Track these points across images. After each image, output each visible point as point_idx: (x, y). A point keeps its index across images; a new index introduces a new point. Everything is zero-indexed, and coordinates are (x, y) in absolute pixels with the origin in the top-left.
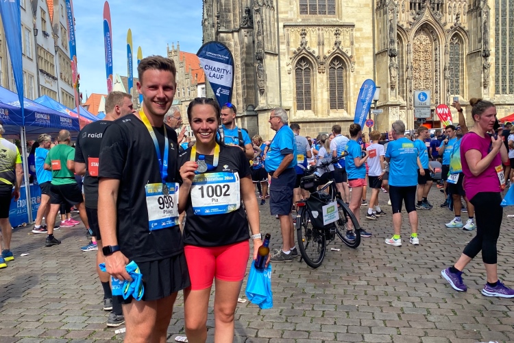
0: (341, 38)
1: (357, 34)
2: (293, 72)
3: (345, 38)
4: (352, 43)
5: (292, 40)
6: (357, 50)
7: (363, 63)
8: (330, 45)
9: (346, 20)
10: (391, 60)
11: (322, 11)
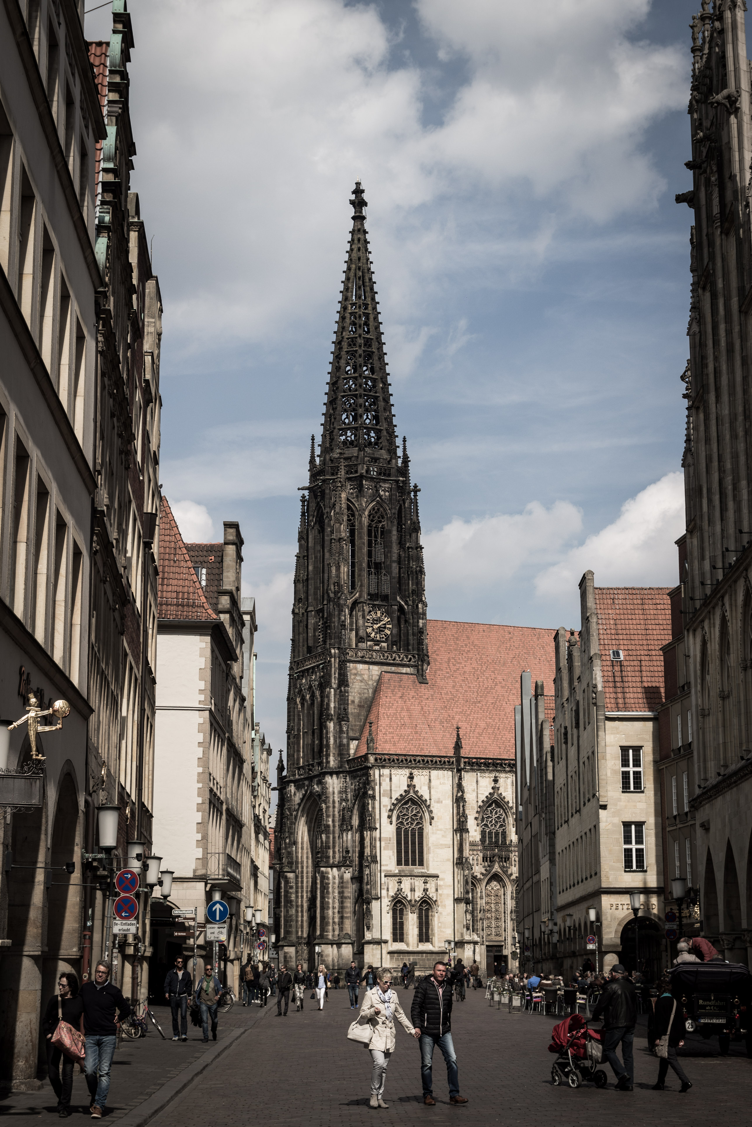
0: (428, 886)
1: (440, 882)
2: (391, 912)
3: (431, 885)
4: (437, 890)
5: (390, 887)
6: (441, 895)
7: (445, 906)
8: (419, 891)
9: (432, 871)
10: (466, 907)
11: (414, 864)
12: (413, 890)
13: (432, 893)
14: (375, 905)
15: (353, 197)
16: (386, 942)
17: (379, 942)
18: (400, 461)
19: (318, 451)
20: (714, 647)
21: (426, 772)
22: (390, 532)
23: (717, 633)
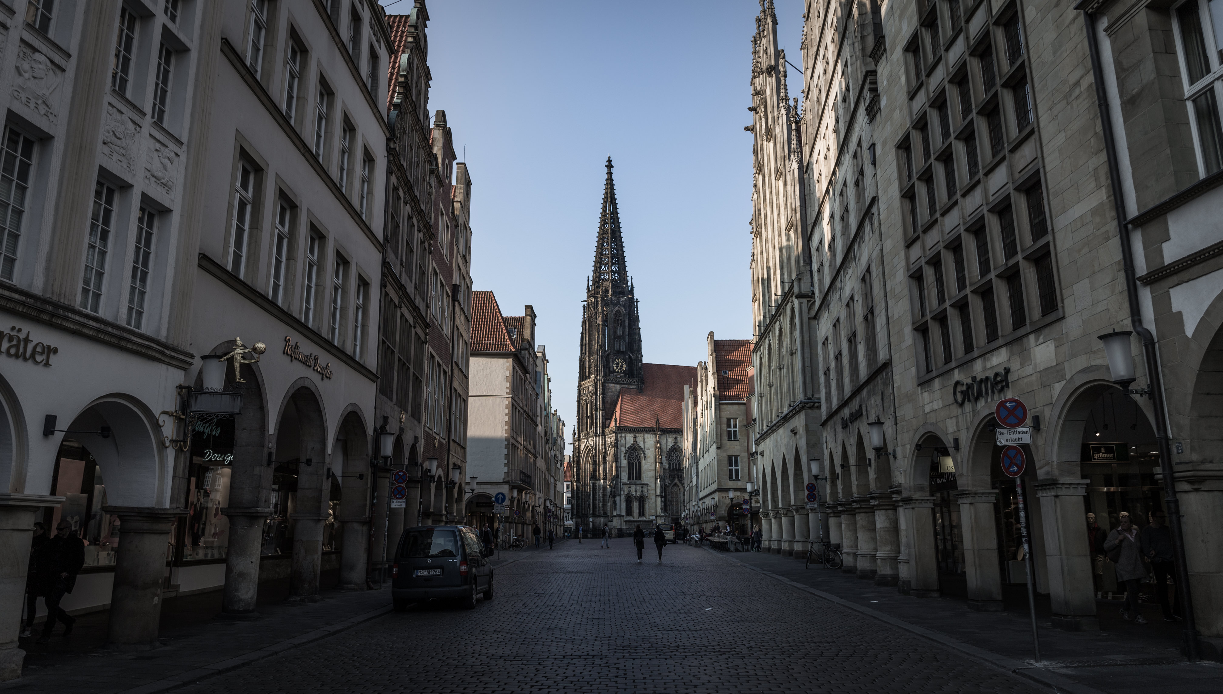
0: (643, 490)
1: (649, 488)
2: (625, 502)
3: (645, 489)
4: (648, 491)
5: (625, 490)
6: (650, 494)
7: (651, 499)
8: (639, 492)
9: (645, 483)
10: (662, 499)
11: (636, 479)
12: (636, 491)
13: (645, 493)
14: (618, 498)
15: (607, 164)
16: (623, 516)
17: (621, 516)
18: (630, 288)
19: (591, 283)
20: (765, 360)
21: (642, 435)
22: (625, 321)
23: (767, 352)
